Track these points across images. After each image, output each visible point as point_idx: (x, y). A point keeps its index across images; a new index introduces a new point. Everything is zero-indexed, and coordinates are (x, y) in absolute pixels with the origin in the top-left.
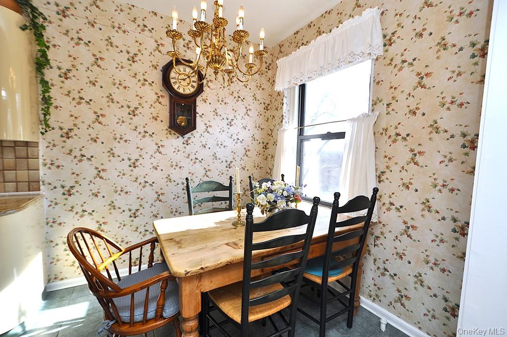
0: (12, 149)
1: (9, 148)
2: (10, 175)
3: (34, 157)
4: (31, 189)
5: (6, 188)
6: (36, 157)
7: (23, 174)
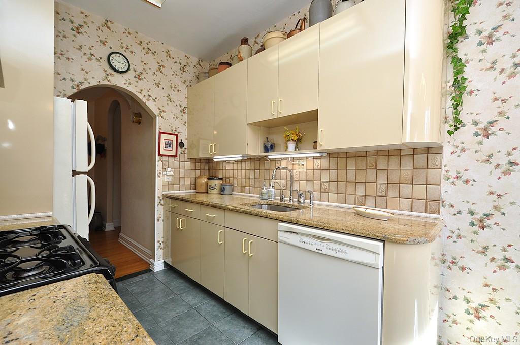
0: (411, 157)
1: (407, 157)
2: (406, 189)
3: (435, 167)
4: (428, 210)
5: (401, 205)
6: (438, 167)
7: (420, 190)
